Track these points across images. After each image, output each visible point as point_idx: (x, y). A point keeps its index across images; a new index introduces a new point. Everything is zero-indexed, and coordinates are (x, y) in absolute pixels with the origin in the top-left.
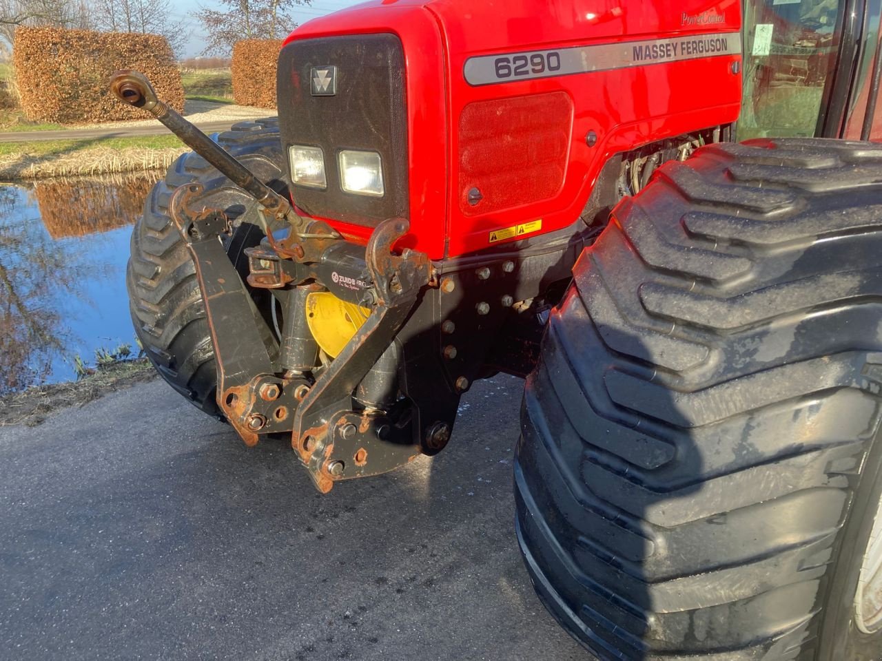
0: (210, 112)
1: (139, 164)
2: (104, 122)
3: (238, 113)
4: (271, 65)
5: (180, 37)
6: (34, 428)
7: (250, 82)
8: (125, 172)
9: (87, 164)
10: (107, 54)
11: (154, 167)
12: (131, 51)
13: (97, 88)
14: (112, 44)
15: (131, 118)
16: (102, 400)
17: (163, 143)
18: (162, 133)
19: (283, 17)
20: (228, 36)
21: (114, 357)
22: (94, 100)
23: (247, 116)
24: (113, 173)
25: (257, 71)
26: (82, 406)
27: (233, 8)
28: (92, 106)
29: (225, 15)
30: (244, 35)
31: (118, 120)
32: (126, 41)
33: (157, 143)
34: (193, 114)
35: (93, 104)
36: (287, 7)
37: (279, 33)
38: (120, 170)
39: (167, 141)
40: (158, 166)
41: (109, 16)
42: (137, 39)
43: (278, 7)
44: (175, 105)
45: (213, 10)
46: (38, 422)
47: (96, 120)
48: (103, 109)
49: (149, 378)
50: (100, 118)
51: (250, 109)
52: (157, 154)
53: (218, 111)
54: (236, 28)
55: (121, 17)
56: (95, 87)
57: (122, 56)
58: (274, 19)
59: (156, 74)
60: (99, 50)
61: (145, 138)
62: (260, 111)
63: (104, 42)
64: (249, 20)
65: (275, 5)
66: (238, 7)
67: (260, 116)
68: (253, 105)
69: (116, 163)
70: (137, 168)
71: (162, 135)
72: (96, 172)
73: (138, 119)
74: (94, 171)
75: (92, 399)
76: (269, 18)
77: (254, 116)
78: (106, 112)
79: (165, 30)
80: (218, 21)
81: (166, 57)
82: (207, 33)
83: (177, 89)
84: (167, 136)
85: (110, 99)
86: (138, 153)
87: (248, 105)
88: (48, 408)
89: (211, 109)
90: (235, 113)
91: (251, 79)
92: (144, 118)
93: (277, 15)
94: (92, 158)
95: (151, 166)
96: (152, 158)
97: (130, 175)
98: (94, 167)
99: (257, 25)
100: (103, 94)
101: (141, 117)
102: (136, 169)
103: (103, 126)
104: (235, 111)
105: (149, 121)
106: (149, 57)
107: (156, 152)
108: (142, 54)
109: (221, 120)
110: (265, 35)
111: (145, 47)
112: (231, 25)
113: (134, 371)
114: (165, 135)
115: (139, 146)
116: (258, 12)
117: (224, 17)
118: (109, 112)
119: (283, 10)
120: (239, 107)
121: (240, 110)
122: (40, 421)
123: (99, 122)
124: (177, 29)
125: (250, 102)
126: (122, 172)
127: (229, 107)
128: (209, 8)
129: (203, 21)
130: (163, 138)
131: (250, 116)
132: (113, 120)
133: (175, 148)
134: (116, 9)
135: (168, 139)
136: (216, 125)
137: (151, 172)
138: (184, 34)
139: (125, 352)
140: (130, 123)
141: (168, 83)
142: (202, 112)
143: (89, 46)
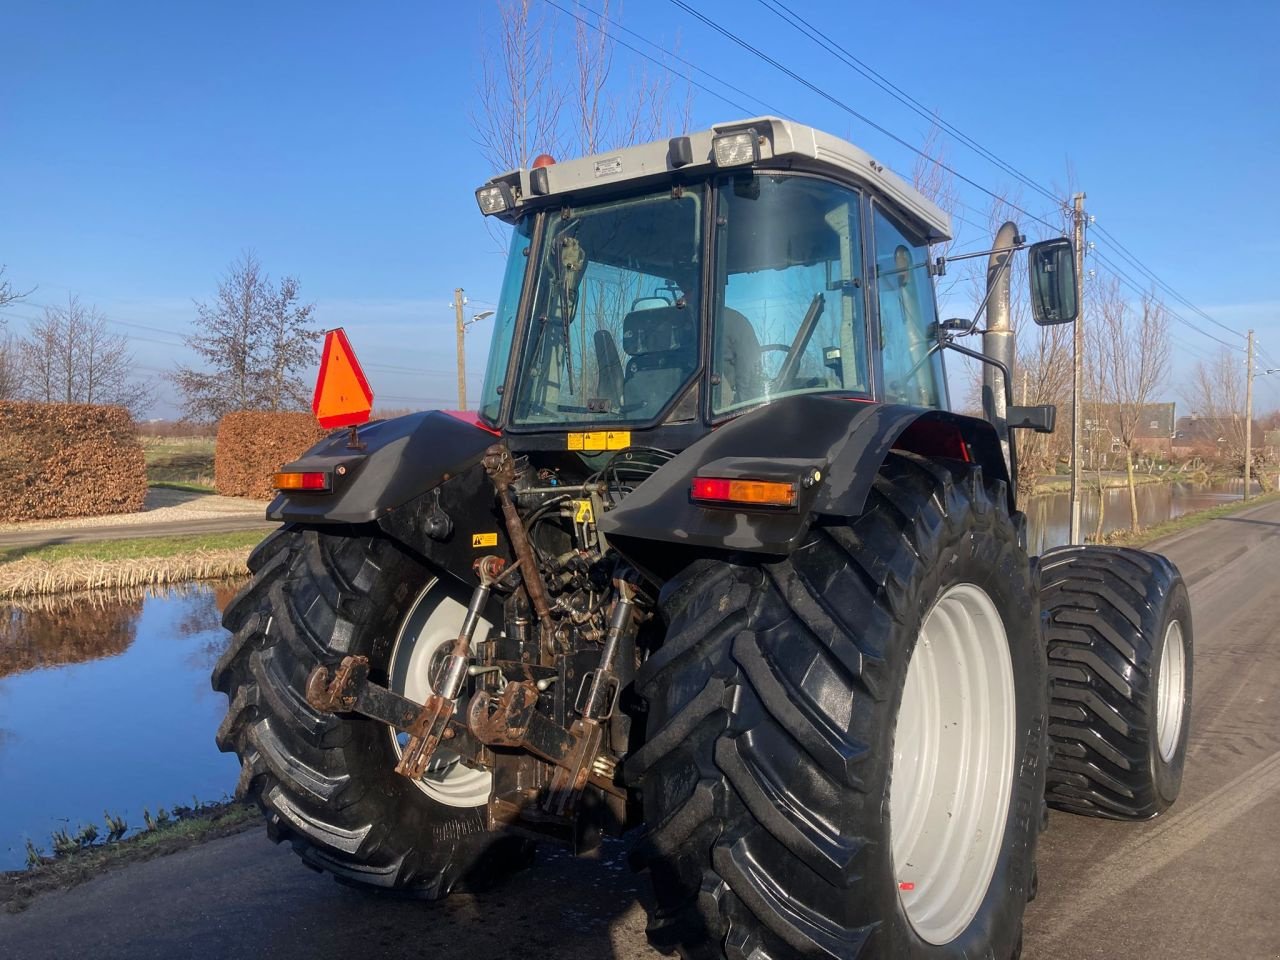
0: (181, 506)
1: (81, 582)
2: (26, 520)
3: (222, 508)
4: (272, 444)
5: (142, 402)
6: (16, 915)
7: (242, 465)
8: (60, 592)
9: (5, 582)
10: (44, 432)
11: (103, 585)
12: (79, 428)
13: (23, 476)
14: (53, 418)
15: (67, 514)
16: (92, 882)
17: (116, 551)
18: (115, 538)
19: (291, 381)
20: (213, 404)
21: (77, 841)
22: (16, 491)
23: (234, 511)
24: (42, 594)
25: (251, 451)
26: (70, 889)
27: (223, 369)
28: (12, 500)
29: (211, 377)
30: (235, 403)
31: (47, 517)
32: (74, 415)
33: (108, 551)
34: (156, 508)
35: (13, 497)
36: (299, 368)
37: (284, 401)
38: (53, 591)
39: (123, 549)
40: (109, 584)
41: (43, 375)
42: (90, 412)
43: (286, 368)
44: (132, 497)
45: (195, 371)
46: (21, 908)
47: (14, 518)
48: (28, 503)
49: (145, 857)
50: (20, 515)
51: (239, 501)
52: (108, 567)
53: (191, 504)
54: (225, 394)
55: (59, 375)
56: (19, 474)
57: (64, 434)
58: (279, 384)
59: (110, 456)
60: (32, 426)
61: (90, 544)
62: (252, 505)
63: (41, 416)
64: (245, 385)
65: (281, 366)
66: (231, 368)
67: (253, 511)
68: (242, 495)
69: (48, 581)
70: (79, 587)
71: (115, 541)
72: (18, 595)
73: (75, 516)
74: (16, 591)
75: (80, 882)
76: (273, 381)
77: (245, 511)
78: (31, 506)
79: (121, 392)
80: (201, 385)
81: (127, 434)
82: (184, 400)
83: (137, 477)
84: (123, 542)
85: (38, 490)
86: (82, 567)
87: (235, 495)
88: (30, 893)
89: (185, 501)
90: (217, 507)
91: (242, 461)
92: (85, 515)
93: (284, 379)
94: (13, 574)
95: (99, 584)
96: (102, 573)
97: (66, 597)
98: (15, 586)
99: (256, 392)
100: (28, 484)
101: (80, 514)
102: (76, 588)
103: (25, 527)
104: (218, 504)
105: (92, 519)
106: (103, 434)
107: (107, 564)
108: (94, 432)
109: (198, 517)
110: (265, 403)
111: (98, 421)
112: (218, 390)
113: (125, 850)
114: (120, 540)
115: (82, 555)
116: (257, 374)
117: (210, 380)
118: (34, 507)
119: (293, 371)
120: (223, 498)
121: (222, 504)
122: (23, 907)
123: (18, 521)
124: (138, 392)
125: (239, 491)
126: (56, 593)
127: (209, 498)
128: (191, 369)
129: (180, 385)
130: (116, 545)
131: (238, 511)
132: (38, 518)
133: (134, 558)
134: (54, 366)
135: (123, 546)
136: (190, 525)
137: (98, 592)
138: (148, 398)
139: (91, 835)
140: (64, 522)
141: (126, 468)
142: (170, 505)
143: (20, 421)
